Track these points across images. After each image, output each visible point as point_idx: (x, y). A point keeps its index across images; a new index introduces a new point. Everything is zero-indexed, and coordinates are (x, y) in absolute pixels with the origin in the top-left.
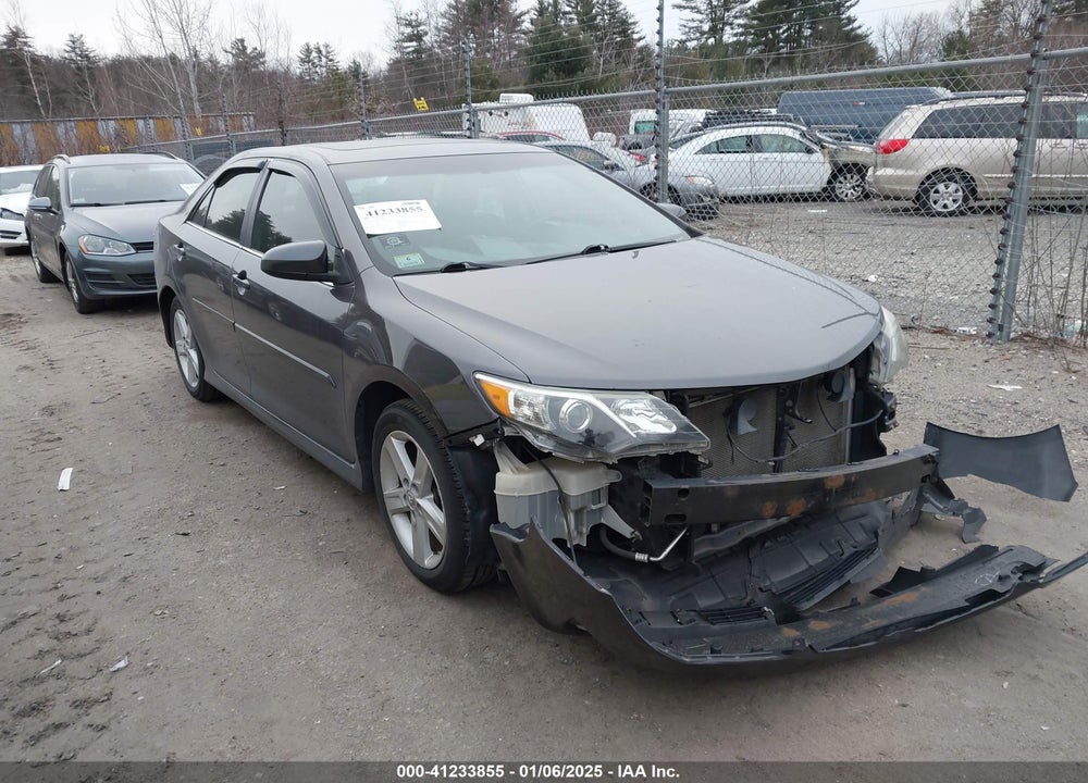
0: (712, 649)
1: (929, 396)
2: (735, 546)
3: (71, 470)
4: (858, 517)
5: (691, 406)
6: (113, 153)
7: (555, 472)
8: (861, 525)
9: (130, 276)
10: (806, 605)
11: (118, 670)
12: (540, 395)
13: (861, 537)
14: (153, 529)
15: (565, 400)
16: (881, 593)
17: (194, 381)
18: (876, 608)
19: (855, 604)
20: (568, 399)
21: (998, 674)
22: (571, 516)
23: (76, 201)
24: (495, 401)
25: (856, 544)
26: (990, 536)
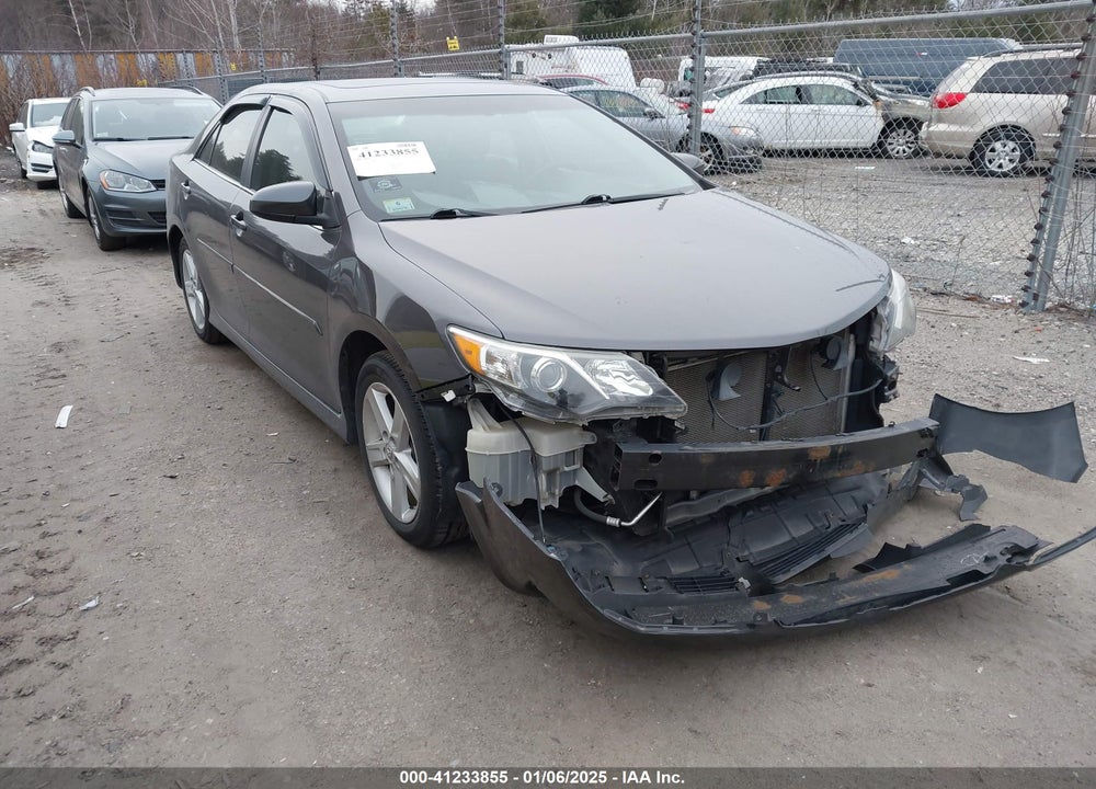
0: (673, 618)
1: (949, 366)
2: (715, 513)
3: (71, 407)
4: (850, 490)
5: (670, 369)
6: (149, 86)
7: (528, 431)
8: (853, 498)
9: (150, 213)
10: (781, 578)
11: (87, 610)
12: (513, 352)
13: (851, 510)
14: (142, 470)
15: (537, 358)
16: (863, 569)
17: (201, 322)
18: (855, 584)
19: (833, 579)
20: (541, 357)
21: (973, 658)
22: (543, 479)
23: (99, 136)
24: (467, 356)
25: (845, 518)
26: (989, 516)
